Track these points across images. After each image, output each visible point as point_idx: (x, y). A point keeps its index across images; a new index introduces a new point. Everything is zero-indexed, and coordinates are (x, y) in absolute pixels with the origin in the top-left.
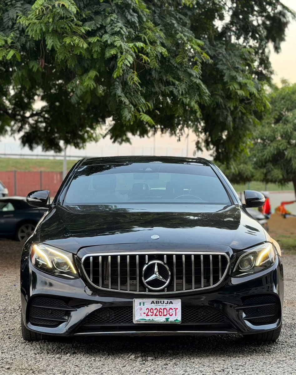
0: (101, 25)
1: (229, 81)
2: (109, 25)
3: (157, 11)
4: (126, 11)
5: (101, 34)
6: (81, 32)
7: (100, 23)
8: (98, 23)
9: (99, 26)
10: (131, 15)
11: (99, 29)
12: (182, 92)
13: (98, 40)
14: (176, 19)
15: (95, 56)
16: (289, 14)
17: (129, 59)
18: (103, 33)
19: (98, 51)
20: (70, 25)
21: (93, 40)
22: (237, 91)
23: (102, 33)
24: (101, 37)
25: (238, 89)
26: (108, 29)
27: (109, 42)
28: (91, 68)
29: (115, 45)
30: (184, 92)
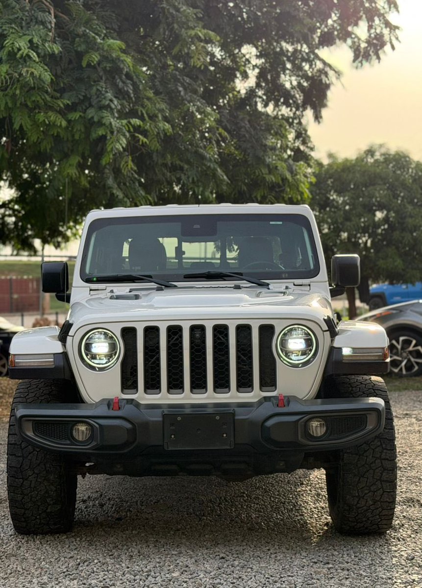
0: (84, 96)
1: (254, 163)
2: (95, 97)
3: (157, 76)
4: (117, 77)
5: (84, 107)
6: (59, 106)
7: (83, 94)
8: (80, 94)
9: (82, 98)
10: (124, 82)
11: (82, 102)
12: (193, 179)
13: (80, 116)
14: (183, 85)
15: (77, 137)
16: (331, 73)
17: (121, 142)
18: (88, 106)
19: (80, 130)
20: (43, 97)
21: (75, 116)
22: (264, 176)
23: (86, 106)
24: (85, 112)
25: (266, 174)
26: (94, 102)
27: (96, 119)
28: (72, 151)
29: (103, 122)
30: (195, 179)
